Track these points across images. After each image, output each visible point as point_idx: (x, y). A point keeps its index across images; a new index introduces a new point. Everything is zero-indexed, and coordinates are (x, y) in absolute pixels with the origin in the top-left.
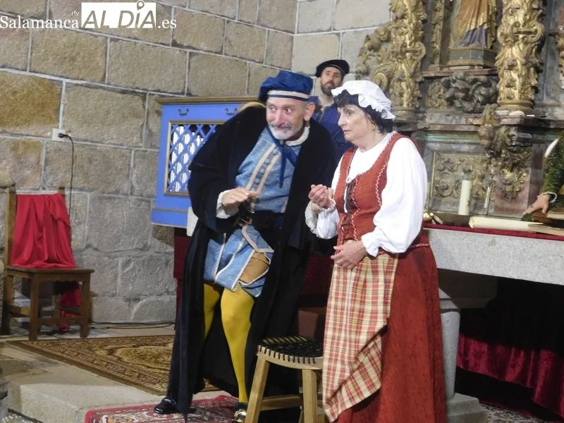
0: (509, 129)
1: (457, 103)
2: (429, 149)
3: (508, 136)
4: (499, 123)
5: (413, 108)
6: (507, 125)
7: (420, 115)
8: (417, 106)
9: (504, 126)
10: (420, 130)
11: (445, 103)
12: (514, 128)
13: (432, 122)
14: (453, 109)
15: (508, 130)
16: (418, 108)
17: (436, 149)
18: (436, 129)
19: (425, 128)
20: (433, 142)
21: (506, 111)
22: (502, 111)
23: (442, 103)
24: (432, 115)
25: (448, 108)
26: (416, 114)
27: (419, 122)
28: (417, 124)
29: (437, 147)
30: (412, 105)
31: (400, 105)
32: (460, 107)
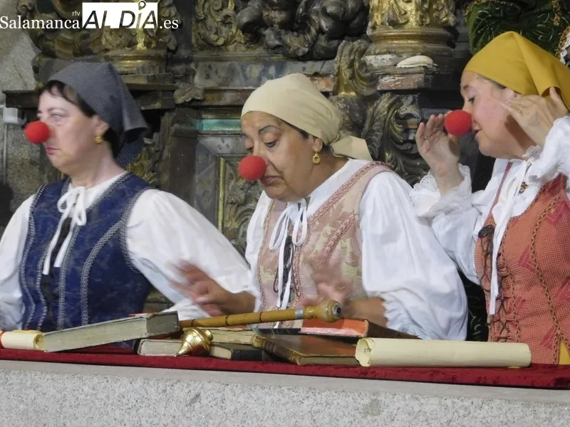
0: (399, 100)
1: (270, 37)
2: (207, 151)
3: (397, 117)
4: (374, 86)
5: (162, 53)
6: (394, 92)
7: (179, 68)
8: (172, 47)
9: (388, 95)
10: (183, 105)
11: (240, 37)
12: (410, 98)
13: (211, 84)
14: (259, 51)
15: (396, 104)
16: (174, 52)
17: (225, 151)
18: (222, 103)
19: (193, 100)
20: (216, 134)
21: (388, 57)
22: (379, 57)
23: (233, 37)
24: (210, 67)
25: (248, 48)
26: (169, 67)
27: (178, 88)
28: (173, 91)
29: (228, 146)
30: (158, 43)
31: (129, 46)
32: (278, 47)
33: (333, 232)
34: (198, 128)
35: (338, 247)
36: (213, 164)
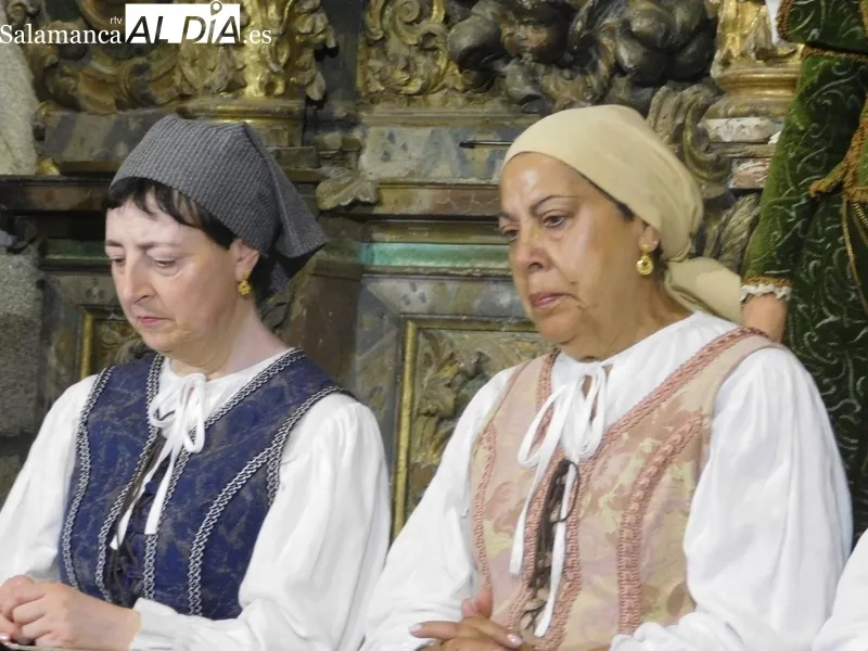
1: (515, 79)
2: (380, 307)
4: (722, 181)
5: (295, 105)
7: (332, 138)
8: (315, 93)
9: (750, 198)
10: (335, 212)
11: (455, 77)
13: (393, 170)
14: (492, 107)
16: (321, 104)
17: (417, 307)
18: (414, 210)
19: (356, 203)
20: (400, 274)
21: (753, 121)
22: (734, 123)
23: (440, 76)
24: (391, 137)
25: (469, 99)
26: (309, 134)
27: (325, 177)
28: (316, 184)
29: (423, 299)
30: (287, 85)
31: (229, 89)
32: (530, 98)
33: (656, 449)
34: (363, 260)
35: (666, 479)
36: (393, 333)
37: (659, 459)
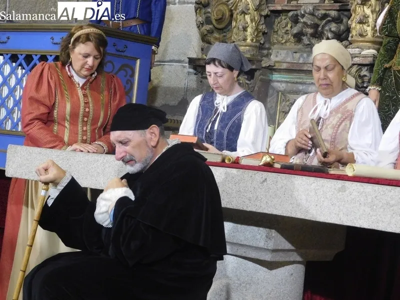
0: (360, 68)
1: (305, 40)
2: (274, 88)
3: (360, 76)
5: (258, 44)
6: (359, 65)
7: (265, 52)
8: (262, 42)
9: (356, 66)
10: (265, 68)
11: (292, 39)
12: (366, 68)
13: (277, 59)
14: (300, 46)
15: (359, 70)
16: (263, 44)
17: (282, 89)
18: (282, 68)
19: (270, 66)
20: (278, 81)
21: (358, 49)
22: (353, 50)
23: (289, 39)
24: (278, 52)
25: (295, 45)
26: (260, 51)
27: (263, 60)
28: (261, 61)
29: (283, 87)
30: (256, 40)
31: (243, 40)
32: (309, 44)
33: (342, 117)
34: (271, 78)
36: (276, 94)
37: (342, 119)
